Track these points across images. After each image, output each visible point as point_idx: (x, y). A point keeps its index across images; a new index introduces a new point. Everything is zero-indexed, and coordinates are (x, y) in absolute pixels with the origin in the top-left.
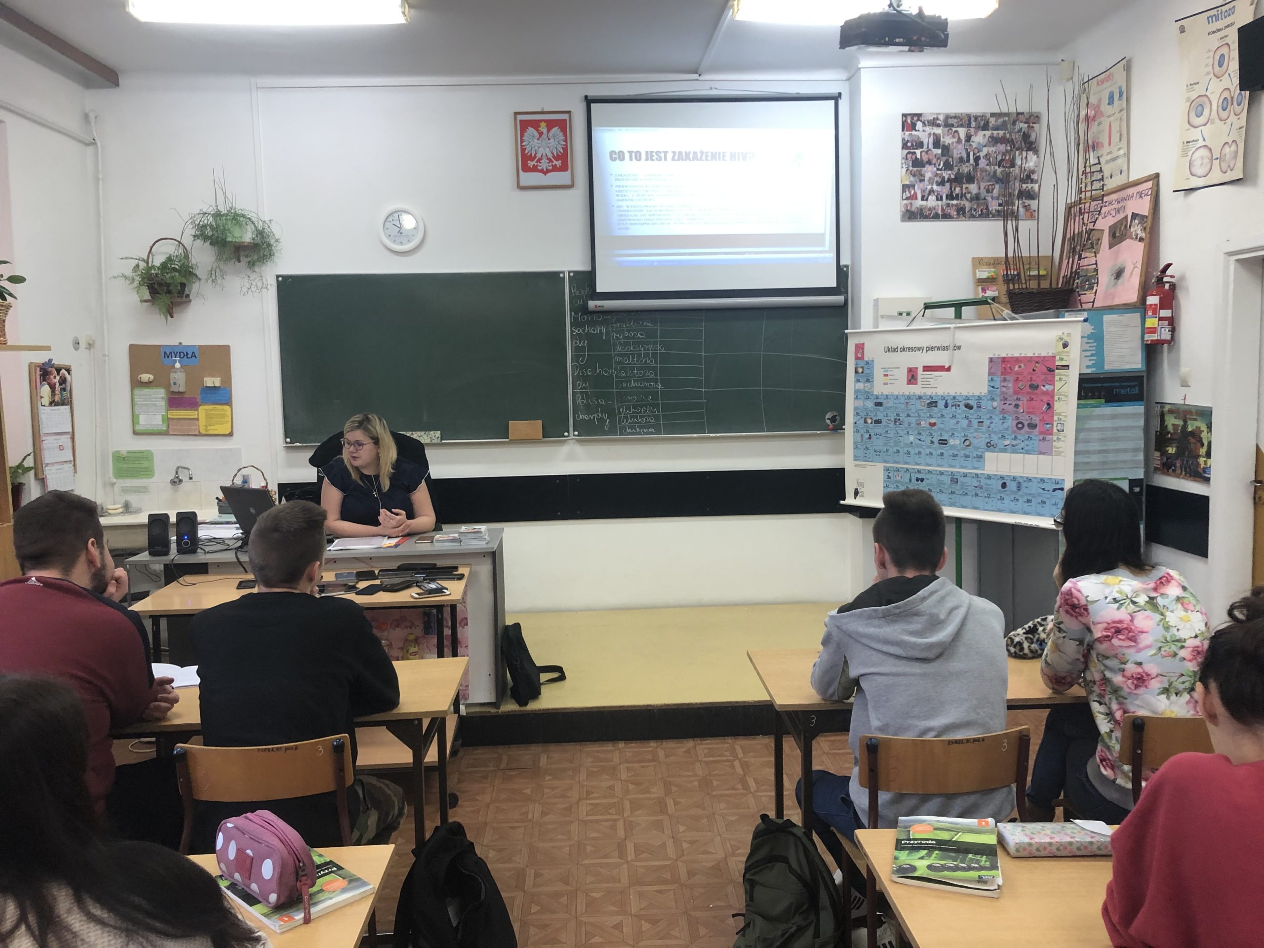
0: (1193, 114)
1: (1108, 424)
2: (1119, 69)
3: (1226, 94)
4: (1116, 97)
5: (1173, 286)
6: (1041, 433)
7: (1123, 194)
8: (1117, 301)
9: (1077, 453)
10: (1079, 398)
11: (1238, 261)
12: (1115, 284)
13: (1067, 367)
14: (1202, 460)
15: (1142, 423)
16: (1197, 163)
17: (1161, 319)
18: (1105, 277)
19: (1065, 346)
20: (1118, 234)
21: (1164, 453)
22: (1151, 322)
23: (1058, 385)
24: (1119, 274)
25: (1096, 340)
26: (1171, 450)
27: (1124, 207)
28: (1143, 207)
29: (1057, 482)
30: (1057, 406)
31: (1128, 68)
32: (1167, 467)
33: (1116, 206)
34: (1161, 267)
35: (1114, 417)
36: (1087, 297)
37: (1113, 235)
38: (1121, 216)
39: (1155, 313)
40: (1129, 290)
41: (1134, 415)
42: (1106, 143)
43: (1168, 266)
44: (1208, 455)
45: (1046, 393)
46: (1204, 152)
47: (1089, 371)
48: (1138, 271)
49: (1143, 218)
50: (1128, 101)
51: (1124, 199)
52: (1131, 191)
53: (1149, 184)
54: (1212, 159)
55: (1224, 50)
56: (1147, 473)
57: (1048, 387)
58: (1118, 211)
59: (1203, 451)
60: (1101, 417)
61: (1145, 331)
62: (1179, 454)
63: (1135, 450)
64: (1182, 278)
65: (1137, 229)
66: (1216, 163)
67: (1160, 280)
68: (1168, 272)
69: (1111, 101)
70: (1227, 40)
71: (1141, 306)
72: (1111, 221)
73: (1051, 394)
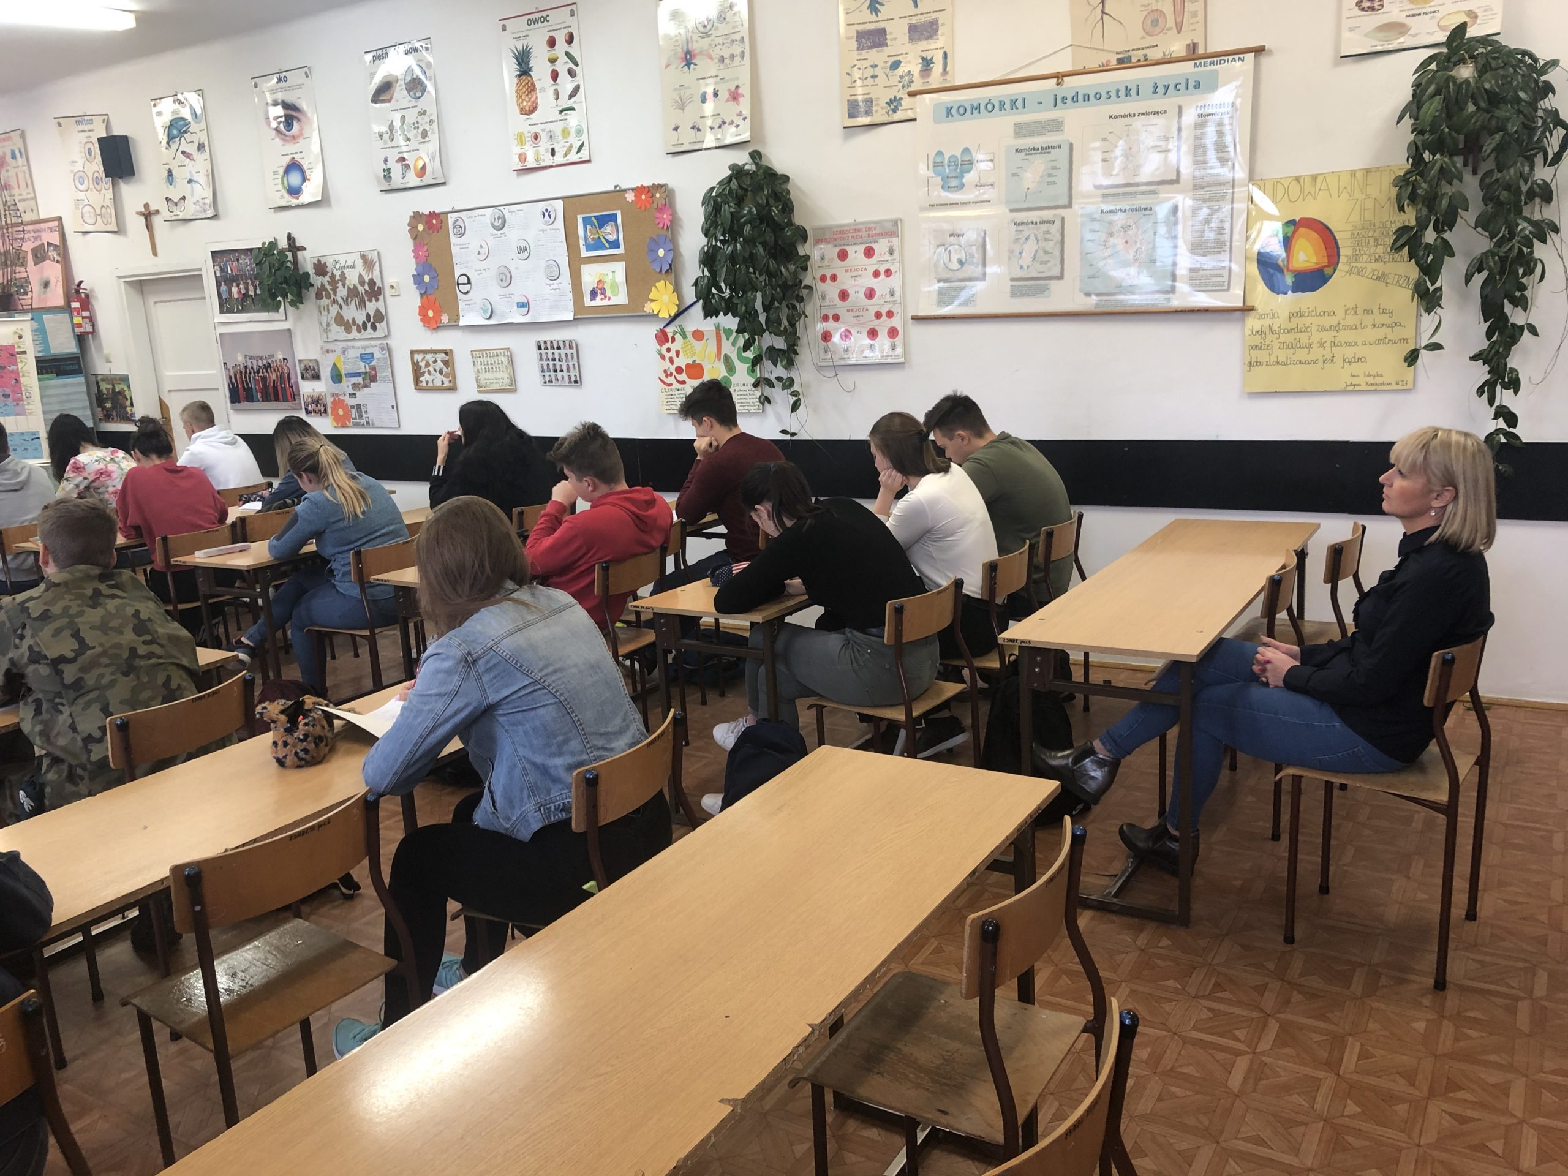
0: (77, 182)
1: (63, 391)
2: (16, 135)
3: (96, 175)
4: (17, 153)
5: (87, 296)
6: (14, 400)
7: (37, 226)
8: (49, 304)
9: (44, 413)
10: (38, 374)
11: (125, 282)
12: (45, 293)
13: (25, 352)
14: (128, 409)
15: (85, 389)
16: (86, 216)
17: (84, 318)
18: (35, 285)
19: (20, 337)
20: (40, 255)
21: (103, 408)
22: (77, 320)
23: (20, 366)
24: (46, 284)
25: (40, 332)
26: (108, 405)
27: (40, 237)
28: (55, 239)
29: (33, 434)
30: (22, 380)
31: (23, 136)
32: (108, 417)
33: (33, 234)
34: (77, 282)
35: (65, 386)
36: (26, 300)
37: (35, 256)
38: (38, 243)
39: (78, 313)
40: (56, 297)
41: (79, 384)
42: (16, 186)
43: (81, 282)
44: (132, 405)
45: (12, 372)
46: (87, 208)
47: (40, 355)
48: (60, 284)
49: (56, 246)
50: (28, 161)
51: (38, 231)
52: (43, 226)
53: (56, 223)
54: (96, 215)
55: (90, 146)
56: (95, 423)
57: (13, 368)
58: (36, 239)
59: (128, 403)
60: (55, 387)
61: (74, 326)
62: (113, 407)
63: (84, 408)
64: (92, 290)
65: (52, 253)
66: (99, 217)
67: (77, 291)
68: (82, 286)
69: (14, 157)
70: (91, 140)
71: (67, 308)
72: (33, 245)
73: (17, 372)
